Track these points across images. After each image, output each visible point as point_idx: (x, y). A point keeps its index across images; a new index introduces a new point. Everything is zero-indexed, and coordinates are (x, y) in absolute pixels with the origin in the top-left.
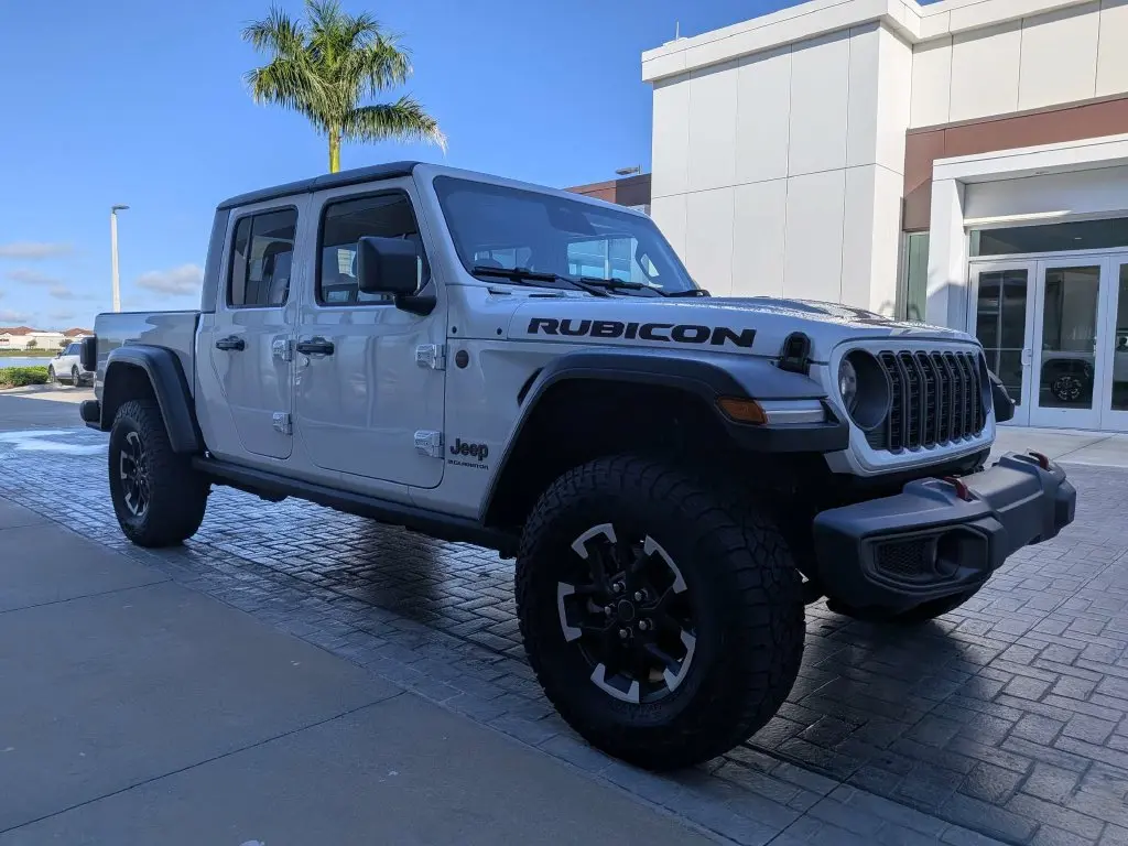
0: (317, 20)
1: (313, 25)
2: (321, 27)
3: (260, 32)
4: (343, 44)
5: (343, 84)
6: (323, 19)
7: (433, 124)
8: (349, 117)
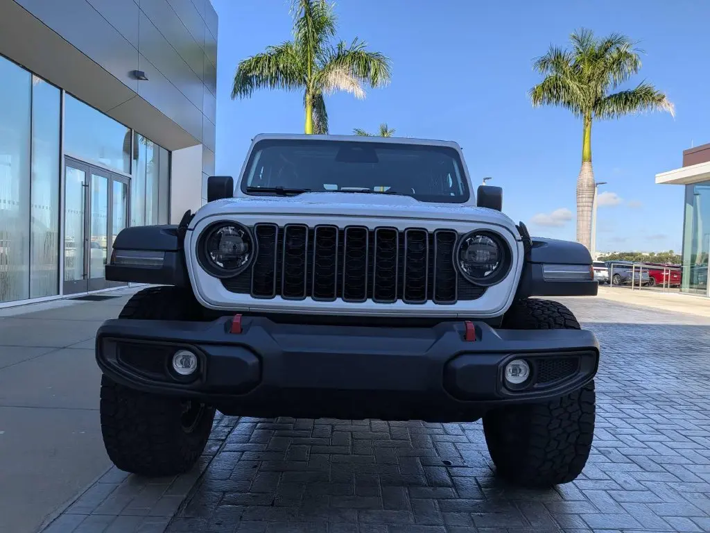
0: (579, 47)
1: (576, 51)
2: (581, 50)
3: (544, 63)
4: (596, 58)
5: (593, 84)
6: (581, 45)
7: (663, 97)
8: (598, 103)
